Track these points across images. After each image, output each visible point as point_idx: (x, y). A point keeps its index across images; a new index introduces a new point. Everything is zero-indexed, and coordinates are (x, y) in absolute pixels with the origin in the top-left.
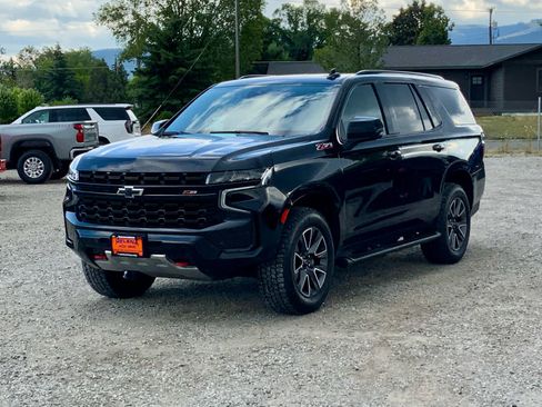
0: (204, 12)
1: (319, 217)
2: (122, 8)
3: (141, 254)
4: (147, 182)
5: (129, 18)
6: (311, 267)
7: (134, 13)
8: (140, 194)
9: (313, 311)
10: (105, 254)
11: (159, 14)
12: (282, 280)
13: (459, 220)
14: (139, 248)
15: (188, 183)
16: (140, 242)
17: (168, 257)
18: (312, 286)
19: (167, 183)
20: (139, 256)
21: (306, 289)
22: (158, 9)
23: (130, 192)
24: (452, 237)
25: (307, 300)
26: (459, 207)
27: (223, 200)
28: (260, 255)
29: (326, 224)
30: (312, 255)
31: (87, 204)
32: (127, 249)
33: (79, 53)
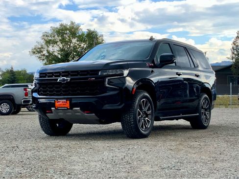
0: (79, 50)
1: (148, 95)
2: (42, 48)
3: (69, 108)
4: (72, 75)
5: (45, 52)
6: (145, 118)
7: (47, 51)
8: (69, 81)
9: (146, 137)
10: (51, 110)
11: (59, 51)
12: (132, 120)
13: (206, 110)
14: (68, 105)
15: (91, 75)
16: (68, 102)
17: (81, 109)
18: (145, 126)
19: (81, 75)
20: (68, 109)
21: (142, 127)
22: (58, 49)
23: (64, 80)
24: (203, 117)
25: (143, 132)
26: (206, 103)
27: (106, 83)
28: (122, 107)
29: (151, 98)
30: (145, 112)
31: (43, 88)
32: (62, 106)
33: (21, 71)
